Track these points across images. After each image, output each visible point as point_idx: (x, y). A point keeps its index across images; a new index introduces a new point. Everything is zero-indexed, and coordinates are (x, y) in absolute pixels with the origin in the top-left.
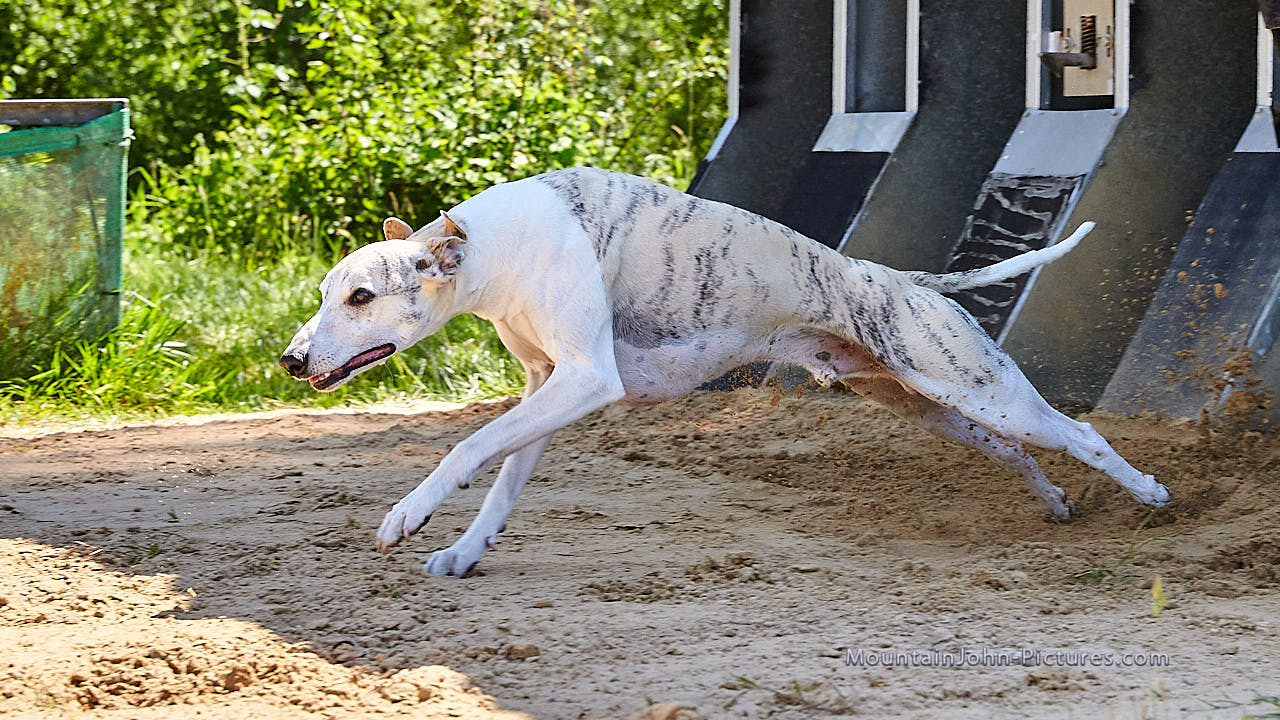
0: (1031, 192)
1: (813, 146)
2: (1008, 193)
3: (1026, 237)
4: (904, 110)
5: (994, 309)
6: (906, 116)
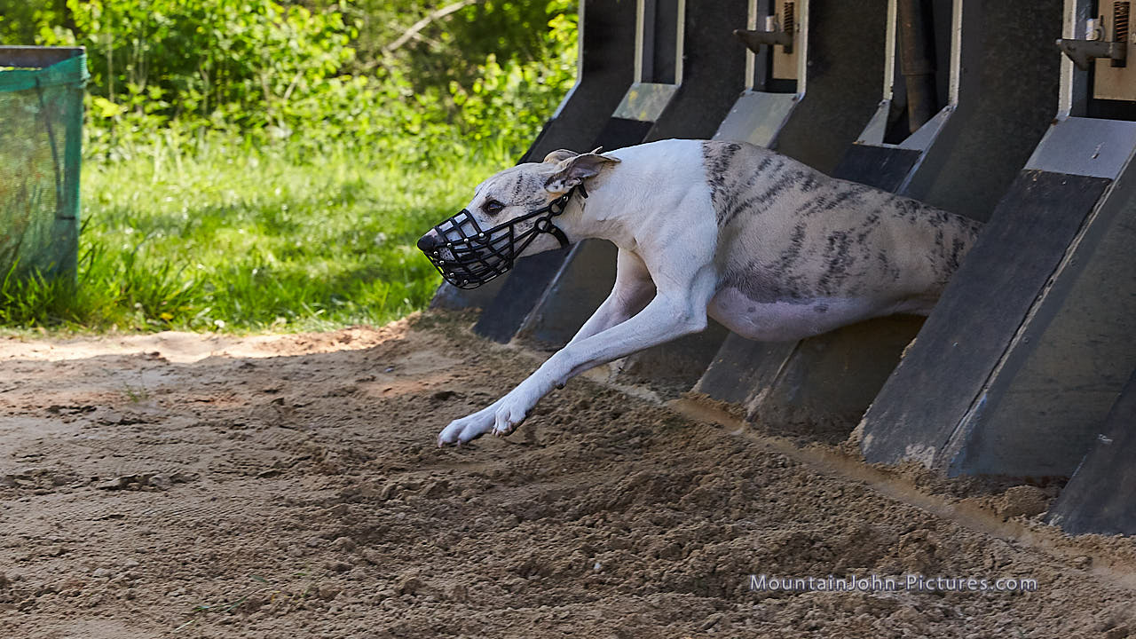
1: (612, 113)
4: (674, 83)
6: (673, 89)
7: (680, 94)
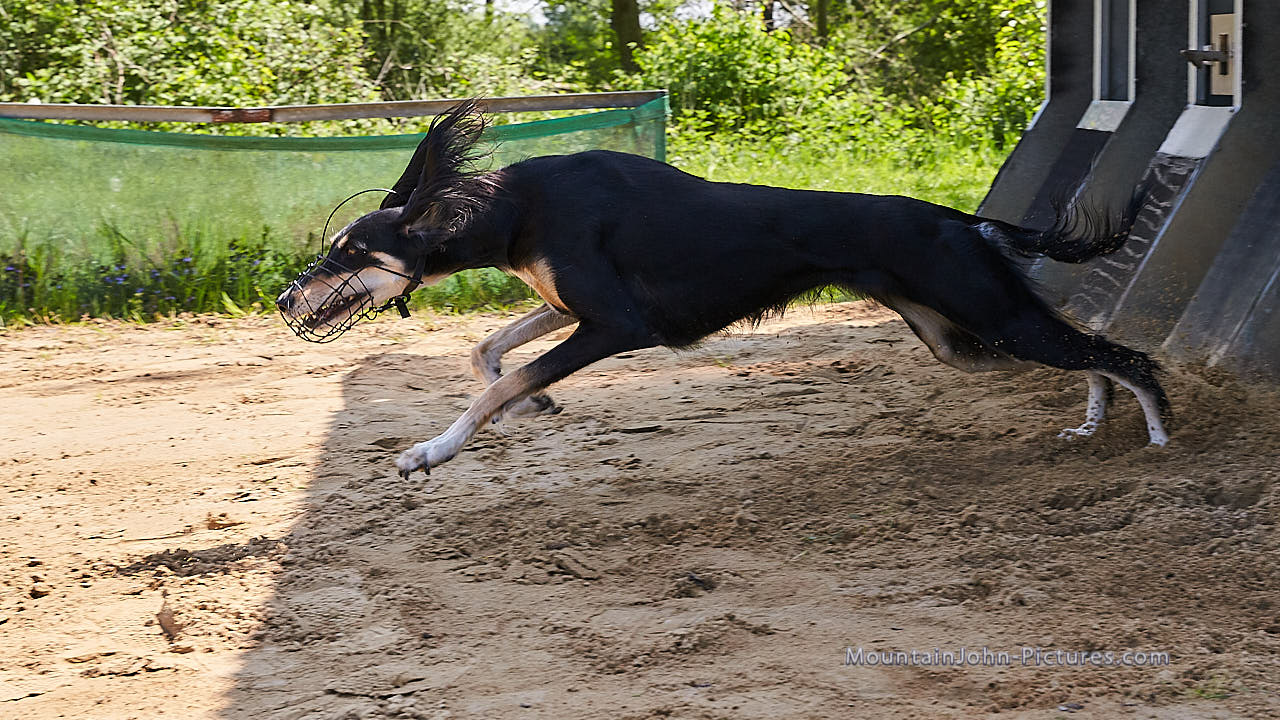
0: (1175, 170)
1: (1077, 125)
2: (1163, 168)
3: (1163, 204)
4: (1128, 100)
5: (1132, 259)
6: (1127, 104)
7: (1133, 108)
